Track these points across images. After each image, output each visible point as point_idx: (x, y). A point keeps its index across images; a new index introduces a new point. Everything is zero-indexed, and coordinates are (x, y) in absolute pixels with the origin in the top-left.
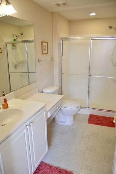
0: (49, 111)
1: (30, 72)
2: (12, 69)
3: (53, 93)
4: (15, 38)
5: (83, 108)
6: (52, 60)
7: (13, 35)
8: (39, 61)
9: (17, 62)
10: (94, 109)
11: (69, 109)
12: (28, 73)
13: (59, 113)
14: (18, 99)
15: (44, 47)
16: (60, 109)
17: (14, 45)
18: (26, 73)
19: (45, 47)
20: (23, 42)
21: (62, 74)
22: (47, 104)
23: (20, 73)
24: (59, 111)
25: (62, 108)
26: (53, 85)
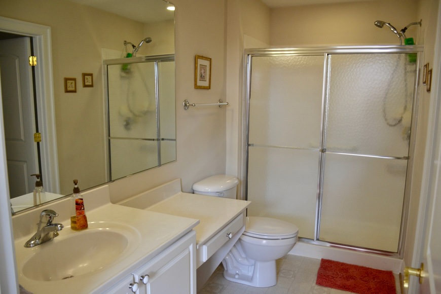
0: (205, 243)
1: (163, 139)
2: (117, 129)
3: (221, 195)
4: (131, 50)
5: (303, 242)
6: (222, 107)
7: (126, 43)
8: (186, 105)
9: (131, 111)
10: (334, 244)
11: (264, 241)
12: (158, 140)
13: (235, 251)
14: (121, 205)
15: (201, 70)
16: (240, 239)
17: (127, 69)
18: (154, 140)
19: (203, 71)
20: (150, 59)
21: (249, 145)
22: (198, 223)
23: (137, 139)
24: (234, 246)
25: (245, 239)
26: (221, 172)
